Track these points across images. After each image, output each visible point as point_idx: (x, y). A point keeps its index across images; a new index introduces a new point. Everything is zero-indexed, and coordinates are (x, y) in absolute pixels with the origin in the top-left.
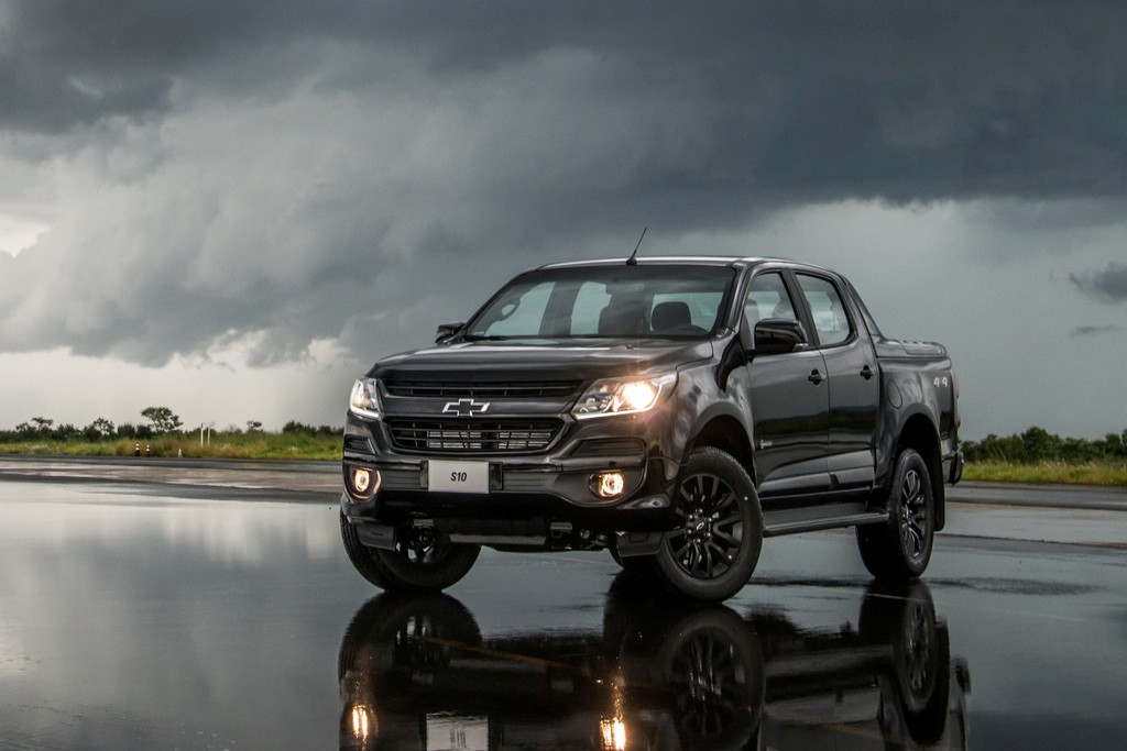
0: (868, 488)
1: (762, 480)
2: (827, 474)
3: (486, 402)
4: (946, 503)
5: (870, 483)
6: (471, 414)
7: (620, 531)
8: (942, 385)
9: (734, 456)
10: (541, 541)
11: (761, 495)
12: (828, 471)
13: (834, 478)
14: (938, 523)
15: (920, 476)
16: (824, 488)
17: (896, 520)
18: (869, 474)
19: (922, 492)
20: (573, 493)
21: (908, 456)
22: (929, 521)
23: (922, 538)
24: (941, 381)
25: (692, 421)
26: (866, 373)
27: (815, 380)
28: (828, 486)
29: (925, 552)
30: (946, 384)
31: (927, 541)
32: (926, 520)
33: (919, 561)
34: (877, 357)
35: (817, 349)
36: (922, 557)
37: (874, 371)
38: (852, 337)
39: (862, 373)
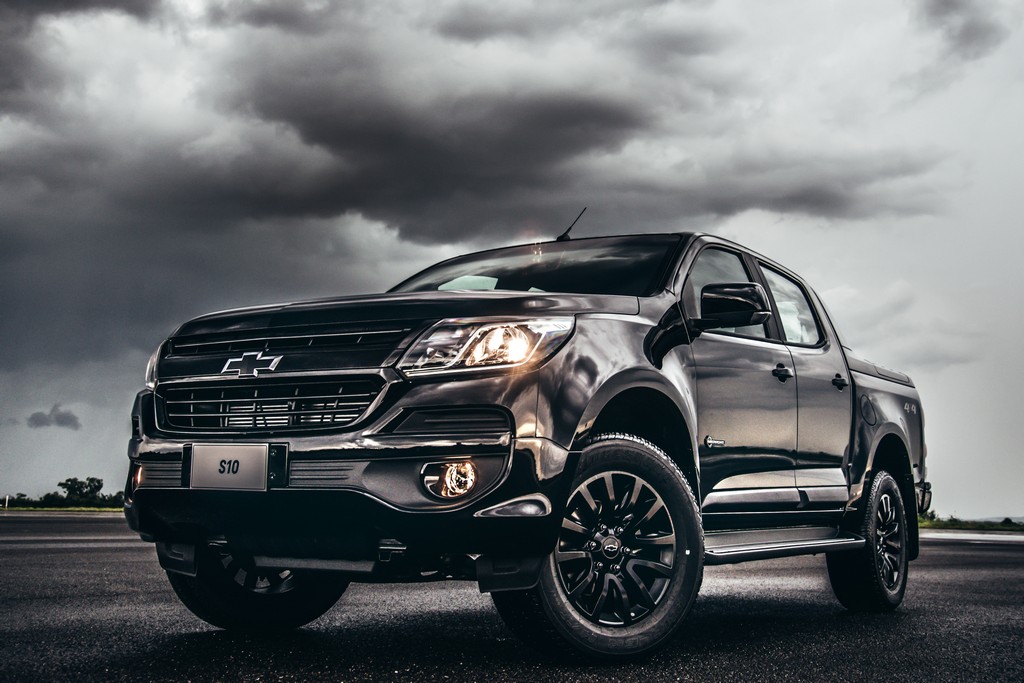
0: (842, 510)
1: (708, 488)
2: (795, 489)
3: (278, 355)
4: (920, 530)
5: (843, 504)
6: (255, 373)
7: (473, 553)
8: (911, 412)
9: (668, 453)
10: (367, 567)
11: (705, 509)
12: (797, 486)
13: (803, 494)
14: (913, 554)
15: (894, 502)
16: (792, 505)
17: (870, 547)
18: (843, 493)
19: (897, 520)
20: (394, 491)
21: (882, 477)
22: (904, 550)
23: (896, 569)
24: (910, 407)
25: (593, 390)
26: (838, 383)
27: (781, 375)
28: (798, 503)
29: (900, 583)
30: (915, 411)
31: (902, 571)
32: (901, 549)
33: (895, 592)
34: (849, 369)
35: (783, 344)
36: (898, 588)
37: (847, 381)
38: (822, 342)
39: (834, 382)
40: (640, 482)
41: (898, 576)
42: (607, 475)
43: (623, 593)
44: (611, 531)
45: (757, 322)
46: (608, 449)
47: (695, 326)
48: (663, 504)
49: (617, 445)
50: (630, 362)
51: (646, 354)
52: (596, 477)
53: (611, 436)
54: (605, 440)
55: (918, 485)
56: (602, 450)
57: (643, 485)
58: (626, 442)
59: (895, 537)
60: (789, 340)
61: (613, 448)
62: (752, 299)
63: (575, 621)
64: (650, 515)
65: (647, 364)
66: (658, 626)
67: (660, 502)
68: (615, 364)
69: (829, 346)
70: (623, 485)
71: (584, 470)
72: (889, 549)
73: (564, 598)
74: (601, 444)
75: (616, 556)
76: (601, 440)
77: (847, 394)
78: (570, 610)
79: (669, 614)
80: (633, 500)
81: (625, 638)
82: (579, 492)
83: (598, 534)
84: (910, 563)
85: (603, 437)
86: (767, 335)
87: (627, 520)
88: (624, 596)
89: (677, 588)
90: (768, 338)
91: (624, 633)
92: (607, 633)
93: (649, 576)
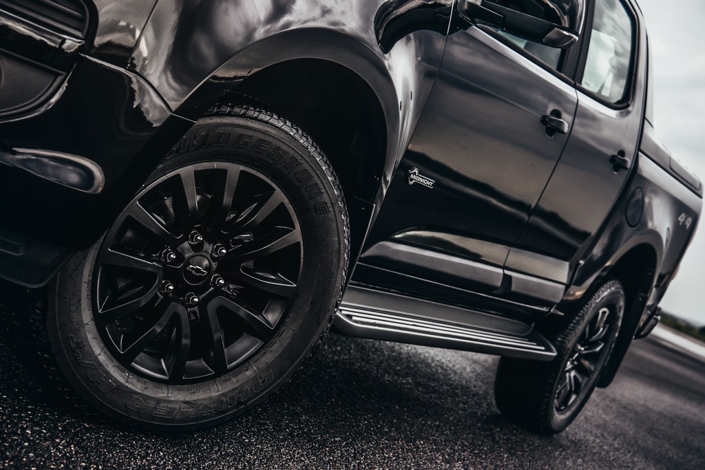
0: (545, 309)
2: (500, 271)
5: (549, 304)
8: (684, 224)
12: (504, 268)
13: (507, 279)
14: (605, 380)
15: (611, 319)
16: (489, 288)
17: (558, 362)
18: (556, 292)
19: (605, 339)
22: (596, 374)
23: (577, 392)
24: (686, 219)
25: (267, 31)
26: (617, 161)
27: (551, 126)
28: (495, 288)
29: (574, 408)
30: (688, 225)
31: (582, 396)
32: (593, 372)
33: (563, 417)
34: (639, 149)
35: (575, 86)
36: (568, 414)
37: (629, 165)
38: (622, 105)
39: (613, 159)
40: (279, 196)
41: (575, 400)
42: (234, 169)
43: (186, 337)
44: (208, 247)
45: (553, 43)
46: (250, 133)
47: (467, 12)
48: (300, 239)
49: (265, 133)
50: (351, 23)
51: (376, 22)
52: (215, 165)
53: (262, 116)
54: (251, 118)
55: (649, 307)
56: (242, 131)
57: (282, 204)
58: (283, 135)
59: (594, 358)
60: (584, 85)
61: (257, 134)
62: (562, 8)
63: (91, 354)
64: (276, 245)
65: (371, 37)
66: (219, 400)
67: (296, 235)
68: (325, 12)
69: (629, 113)
70: (251, 191)
71: (198, 148)
72: (579, 368)
73: (87, 316)
74: (241, 122)
75: (201, 283)
76: (244, 116)
77: (620, 178)
78: (90, 337)
79: (240, 390)
80: (259, 217)
81: (159, 401)
82: (178, 176)
83: (186, 244)
84: (596, 389)
85: (251, 113)
86: (560, 68)
87: (240, 241)
88: (185, 341)
89: (268, 358)
90: (560, 70)
91: (162, 393)
92: (136, 386)
93: (236, 328)
